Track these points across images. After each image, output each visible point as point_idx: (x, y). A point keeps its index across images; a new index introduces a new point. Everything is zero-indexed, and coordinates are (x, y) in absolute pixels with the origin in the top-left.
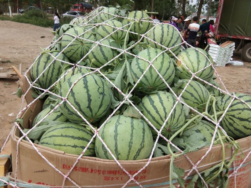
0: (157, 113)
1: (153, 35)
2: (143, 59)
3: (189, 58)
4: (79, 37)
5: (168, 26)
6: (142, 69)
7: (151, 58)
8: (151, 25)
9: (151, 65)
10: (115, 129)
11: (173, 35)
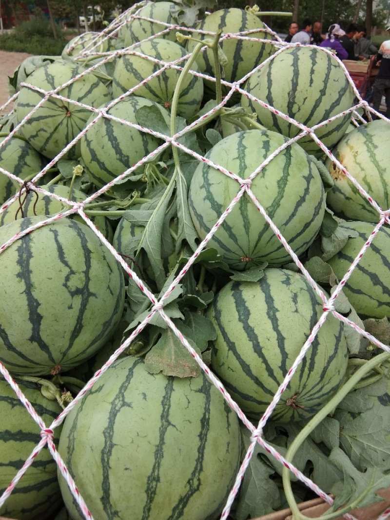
0: (255, 351)
1: (266, 84)
2: (221, 168)
3: (373, 156)
4: (58, 93)
5: (315, 51)
6: (218, 204)
7: (246, 167)
8: (267, 50)
9: (245, 192)
10: (106, 425)
11: (326, 82)
